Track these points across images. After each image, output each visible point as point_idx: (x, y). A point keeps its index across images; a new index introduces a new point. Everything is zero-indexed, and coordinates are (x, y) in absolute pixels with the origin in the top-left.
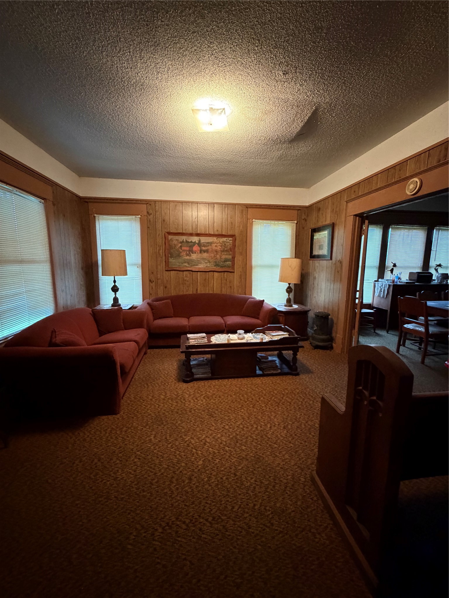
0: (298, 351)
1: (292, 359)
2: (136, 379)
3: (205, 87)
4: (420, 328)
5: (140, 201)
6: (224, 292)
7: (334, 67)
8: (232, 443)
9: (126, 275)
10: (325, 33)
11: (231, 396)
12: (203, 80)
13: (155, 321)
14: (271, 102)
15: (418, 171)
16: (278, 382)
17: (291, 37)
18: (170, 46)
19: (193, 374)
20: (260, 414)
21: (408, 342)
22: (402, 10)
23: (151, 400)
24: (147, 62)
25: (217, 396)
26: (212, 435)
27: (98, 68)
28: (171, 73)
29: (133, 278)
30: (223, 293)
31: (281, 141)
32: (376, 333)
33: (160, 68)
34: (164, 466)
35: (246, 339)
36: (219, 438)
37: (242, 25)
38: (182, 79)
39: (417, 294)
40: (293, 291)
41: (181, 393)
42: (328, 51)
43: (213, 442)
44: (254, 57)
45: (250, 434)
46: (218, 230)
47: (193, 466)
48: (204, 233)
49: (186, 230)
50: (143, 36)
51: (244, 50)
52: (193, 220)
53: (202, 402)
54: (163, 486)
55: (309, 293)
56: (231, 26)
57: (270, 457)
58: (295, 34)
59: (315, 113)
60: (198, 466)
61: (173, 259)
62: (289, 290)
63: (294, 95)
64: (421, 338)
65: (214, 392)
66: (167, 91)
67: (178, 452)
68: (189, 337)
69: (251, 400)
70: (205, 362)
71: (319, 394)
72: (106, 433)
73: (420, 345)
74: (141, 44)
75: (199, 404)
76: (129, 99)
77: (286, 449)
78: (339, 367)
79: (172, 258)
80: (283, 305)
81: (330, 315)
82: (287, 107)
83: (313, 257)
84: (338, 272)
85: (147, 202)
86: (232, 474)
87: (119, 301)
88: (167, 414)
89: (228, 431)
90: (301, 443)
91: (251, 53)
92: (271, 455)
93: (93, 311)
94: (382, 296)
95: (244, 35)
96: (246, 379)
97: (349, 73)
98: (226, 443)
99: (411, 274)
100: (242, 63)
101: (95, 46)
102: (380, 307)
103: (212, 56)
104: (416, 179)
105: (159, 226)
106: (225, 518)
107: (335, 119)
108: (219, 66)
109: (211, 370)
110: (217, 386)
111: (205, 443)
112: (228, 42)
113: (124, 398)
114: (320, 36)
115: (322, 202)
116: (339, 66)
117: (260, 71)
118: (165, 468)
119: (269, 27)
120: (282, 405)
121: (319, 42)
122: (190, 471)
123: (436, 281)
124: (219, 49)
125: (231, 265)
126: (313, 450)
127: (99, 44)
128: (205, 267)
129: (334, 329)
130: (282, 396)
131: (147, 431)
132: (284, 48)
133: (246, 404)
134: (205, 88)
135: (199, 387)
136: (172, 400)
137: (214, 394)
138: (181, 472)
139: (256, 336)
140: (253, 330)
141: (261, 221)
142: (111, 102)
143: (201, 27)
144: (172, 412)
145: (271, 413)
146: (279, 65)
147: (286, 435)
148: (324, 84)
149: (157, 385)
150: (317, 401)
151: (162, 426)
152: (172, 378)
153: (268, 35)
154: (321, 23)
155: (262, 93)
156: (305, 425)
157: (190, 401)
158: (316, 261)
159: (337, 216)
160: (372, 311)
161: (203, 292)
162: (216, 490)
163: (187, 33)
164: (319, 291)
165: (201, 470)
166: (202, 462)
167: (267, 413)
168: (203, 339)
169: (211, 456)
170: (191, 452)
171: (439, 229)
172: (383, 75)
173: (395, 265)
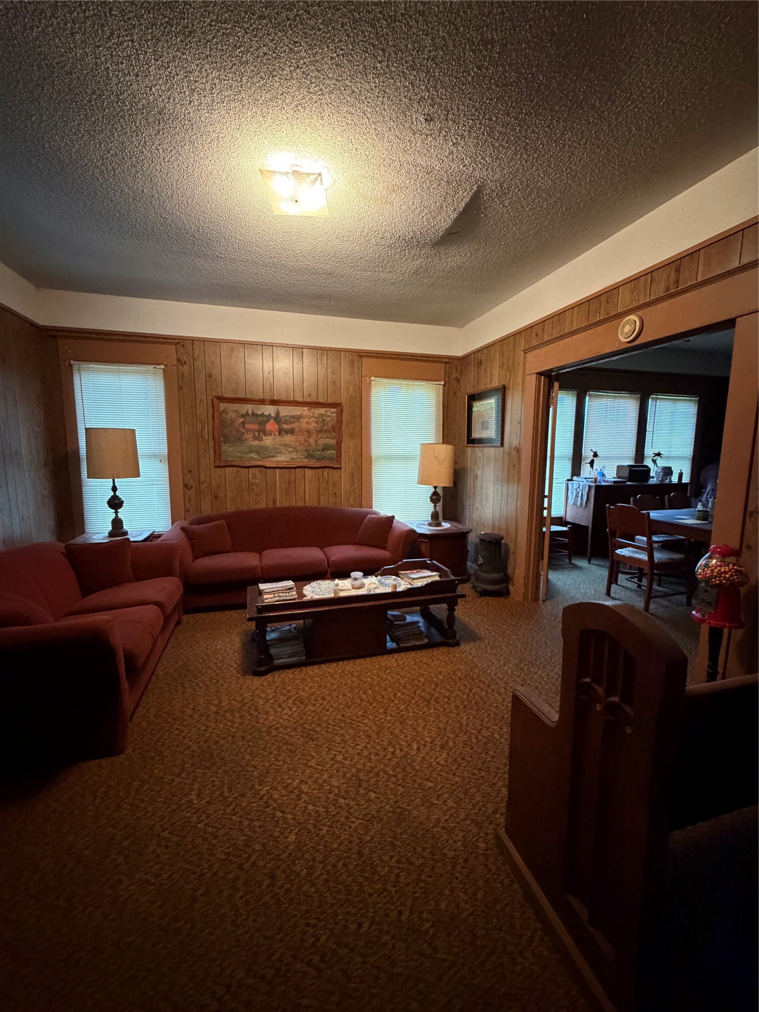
0: (456, 604)
1: (446, 617)
2: (160, 677)
3: (283, 128)
4: (640, 554)
5: (163, 338)
6: (324, 503)
7: (511, 118)
8: (350, 789)
9: (138, 475)
10: (497, 53)
11: (344, 695)
12: (280, 115)
13: (195, 562)
14: (403, 171)
15: (635, 304)
16: (425, 660)
17: (441, 53)
18: (215, 40)
19: (271, 658)
20: (398, 724)
21: (621, 577)
22: (621, 30)
23: (191, 717)
24: (169, 67)
25: (317, 697)
26: (312, 777)
27: (65, 66)
28: (218, 94)
29: (153, 481)
30: (322, 505)
31: (418, 242)
32: (573, 564)
33: (195, 82)
34: (218, 856)
35: (366, 586)
36: (325, 781)
37: (354, 16)
38: (240, 110)
39: (632, 499)
40: (441, 500)
41: (251, 698)
42: (502, 87)
43: (316, 791)
44: (375, 83)
45: (382, 767)
46: (310, 395)
47: (279, 847)
48: (285, 399)
49: (252, 393)
50: (159, 10)
51: (357, 65)
52: (265, 376)
53: (290, 713)
54: (217, 900)
55: (468, 502)
56: (333, 15)
57: (421, 808)
58: (447, 48)
59: (476, 197)
60: (287, 847)
61: (230, 446)
62: (435, 497)
63: (443, 162)
64: (641, 570)
65: (313, 690)
66: (210, 129)
67: (246, 822)
68: (263, 590)
69: (381, 700)
70: (293, 634)
71: (494, 678)
72: (95, 798)
73: (640, 580)
74: (156, 26)
75: (285, 717)
76: (134, 139)
77: (448, 788)
78: (522, 627)
79: (228, 445)
80: (427, 523)
81: (503, 538)
82: (430, 182)
83: (472, 441)
84: (514, 466)
85: (178, 342)
86: (353, 853)
87: (124, 526)
88: (222, 742)
89: (341, 765)
90: (474, 774)
91: (370, 73)
92: (423, 805)
93: (66, 548)
94: (579, 504)
95: (357, 36)
96: (368, 659)
97: (534, 132)
98: (339, 791)
99: (619, 468)
100: (353, 92)
101: (57, 18)
102: (577, 522)
103: (298, 71)
104: (633, 317)
105: (200, 385)
106: (346, 951)
107: (508, 210)
108: (311, 90)
109: (305, 647)
110: (317, 677)
111: (299, 796)
112: (328, 47)
113: (134, 717)
114: (490, 57)
115: (485, 351)
116: (519, 117)
117: (384, 110)
118: (222, 859)
119: (401, 27)
120: (434, 703)
121: (487, 69)
122: (272, 859)
123: (655, 479)
124: (309, 57)
125: (335, 456)
126: (494, 784)
127: (65, 16)
128: (288, 459)
129: (511, 561)
130: (434, 686)
131: (182, 785)
132: (428, 71)
133: (372, 707)
134: (285, 132)
135: (283, 682)
136: (232, 712)
137: (313, 694)
138: (254, 864)
139: (383, 580)
140: (378, 571)
141: (385, 380)
142: (97, 141)
143: (275, 9)
144: (233, 737)
145: (416, 721)
146: (419, 102)
147: (447, 762)
148: (493, 145)
149: (201, 685)
150: (493, 690)
151: (214, 769)
152: (232, 669)
153: (401, 42)
154: (491, 33)
155: (387, 152)
156: (476, 738)
157: (267, 713)
158: (477, 449)
159: (510, 375)
160: (565, 529)
161: (287, 505)
162: (326, 892)
163: (249, 16)
164: (484, 497)
165: (294, 853)
166: (294, 837)
167: (410, 722)
168: (289, 593)
169: (311, 822)
170: (273, 818)
171: (656, 399)
172: (587, 140)
173: (595, 455)
